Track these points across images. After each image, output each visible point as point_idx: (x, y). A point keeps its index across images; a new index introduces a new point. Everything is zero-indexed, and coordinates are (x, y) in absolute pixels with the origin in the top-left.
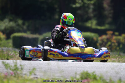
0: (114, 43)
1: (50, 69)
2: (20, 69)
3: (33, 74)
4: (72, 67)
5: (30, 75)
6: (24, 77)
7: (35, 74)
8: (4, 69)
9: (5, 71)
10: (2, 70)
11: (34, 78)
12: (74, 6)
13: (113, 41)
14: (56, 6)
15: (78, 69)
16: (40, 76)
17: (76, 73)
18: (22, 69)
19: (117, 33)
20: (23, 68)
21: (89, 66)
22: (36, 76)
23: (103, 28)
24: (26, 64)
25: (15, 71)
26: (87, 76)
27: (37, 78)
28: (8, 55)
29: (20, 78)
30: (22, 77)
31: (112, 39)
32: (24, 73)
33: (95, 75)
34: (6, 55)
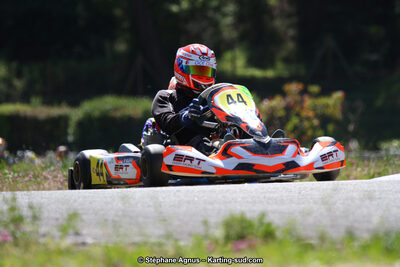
0: (308, 119)
1: (120, 213)
2: (29, 220)
3: (71, 231)
4: (189, 202)
5: (61, 238)
6: (44, 245)
7: (77, 234)
11: (76, 245)
12: (175, 8)
13: (304, 114)
14: (118, 12)
15: (210, 207)
16: (95, 238)
17: (205, 223)
18: (35, 218)
19: (315, 89)
20: (37, 215)
21: (243, 198)
22: (80, 240)
23: (270, 73)
24: (42, 201)
26: (243, 228)
27: (84, 244)
29: (34, 248)
30: (37, 243)
31: (302, 108)
32: (43, 230)
33: (269, 225)
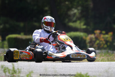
0: (102, 41)
2: (18, 72)
4: (65, 67)
8: (2, 72)
10: (0, 73)
15: (71, 69)
19: (104, 32)
34: (2, 57)
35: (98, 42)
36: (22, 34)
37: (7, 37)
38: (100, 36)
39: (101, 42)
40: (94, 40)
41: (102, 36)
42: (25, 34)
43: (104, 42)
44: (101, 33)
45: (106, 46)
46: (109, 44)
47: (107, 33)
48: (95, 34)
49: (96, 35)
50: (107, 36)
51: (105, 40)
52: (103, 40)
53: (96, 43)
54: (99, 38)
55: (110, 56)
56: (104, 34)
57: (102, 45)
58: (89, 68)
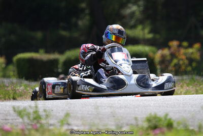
0: (182, 60)
1: (90, 113)
7: (69, 124)
9: (17, 120)
10: (12, 119)
13: (180, 57)
15: (137, 109)
17: (136, 119)
19: (185, 44)
21: (154, 104)
22: (70, 127)
24: (49, 106)
25: (35, 121)
27: (72, 130)
28: (15, 91)
30: (49, 130)
31: (179, 54)
32: (51, 122)
34: (11, 92)
35: (175, 61)
36: (42, 51)
37: (15, 58)
38: (179, 51)
39: (181, 62)
40: (168, 58)
41: (182, 51)
42: (47, 52)
43: (186, 62)
44: (180, 46)
45: (189, 69)
46: (194, 64)
47: (190, 46)
48: (169, 47)
49: (172, 50)
50: (190, 50)
51: (187, 58)
52: (184, 57)
53: (173, 64)
54: (177, 55)
55: (200, 85)
56: (186, 48)
57: (183, 67)
58: (167, 107)
